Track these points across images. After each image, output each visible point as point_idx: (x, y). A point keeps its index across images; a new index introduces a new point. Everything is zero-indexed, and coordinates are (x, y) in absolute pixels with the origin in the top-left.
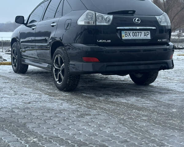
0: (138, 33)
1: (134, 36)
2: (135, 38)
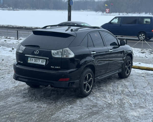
0: (37, 60)
1: (35, 62)
2: (35, 63)
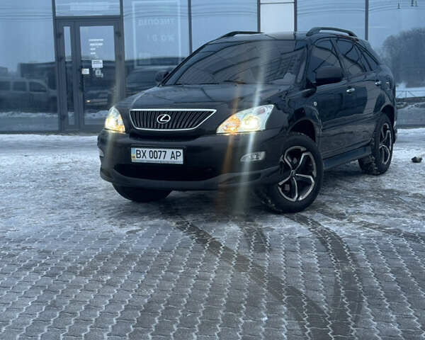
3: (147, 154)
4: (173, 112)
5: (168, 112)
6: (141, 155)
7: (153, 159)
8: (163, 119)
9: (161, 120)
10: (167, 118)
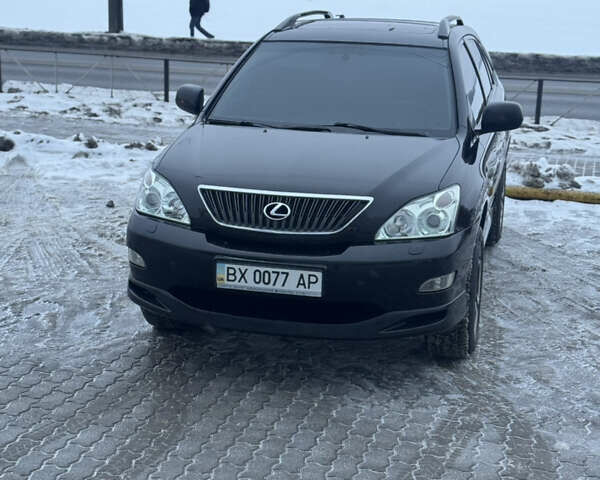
3: (249, 276)
4: (293, 198)
5: (283, 199)
6: (237, 276)
7: (262, 285)
8: (276, 212)
9: (273, 212)
10: (283, 210)
